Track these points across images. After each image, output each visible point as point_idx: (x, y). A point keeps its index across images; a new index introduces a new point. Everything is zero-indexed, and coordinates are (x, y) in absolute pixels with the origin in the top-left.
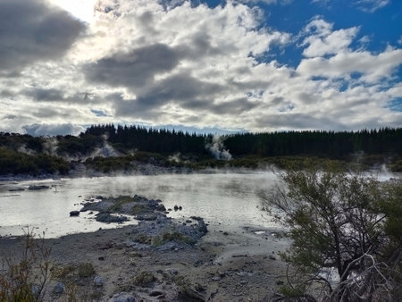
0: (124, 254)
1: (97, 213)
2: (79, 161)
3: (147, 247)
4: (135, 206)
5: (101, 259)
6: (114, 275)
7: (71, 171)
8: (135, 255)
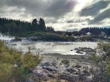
0: (78, 61)
1: (77, 51)
2: (78, 38)
3: (84, 60)
4: (87, 50)
5: (72, 60)
6: (73, 64)
7: (76, 40)
8: (80, 61)
